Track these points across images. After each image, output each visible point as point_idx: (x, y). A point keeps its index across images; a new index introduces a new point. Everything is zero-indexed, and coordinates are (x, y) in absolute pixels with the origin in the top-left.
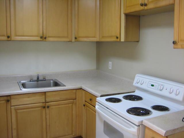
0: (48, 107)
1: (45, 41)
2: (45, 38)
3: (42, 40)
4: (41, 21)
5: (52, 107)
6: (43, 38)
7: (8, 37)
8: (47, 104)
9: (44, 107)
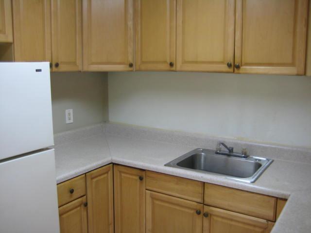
0: (206, 215)
1: (239, 73)
2: (238, 67)
3: (231, 70)
4: (231, 29)
5: (215, 218)
6: (234, 66)
7: (171, 65)
8: (207, 209)
9: (199, 213)
